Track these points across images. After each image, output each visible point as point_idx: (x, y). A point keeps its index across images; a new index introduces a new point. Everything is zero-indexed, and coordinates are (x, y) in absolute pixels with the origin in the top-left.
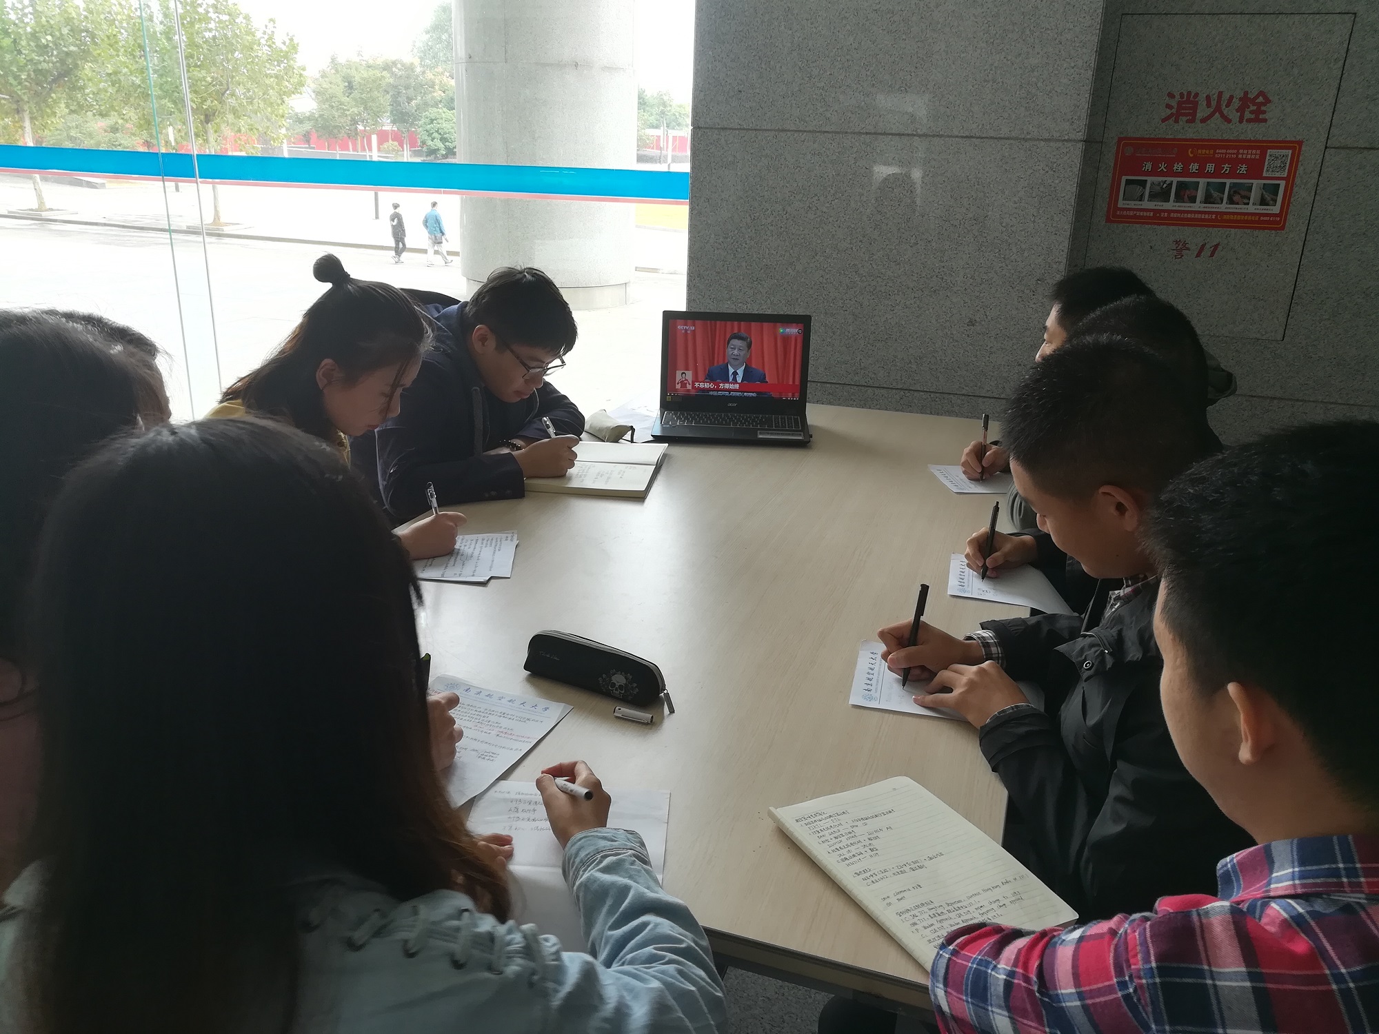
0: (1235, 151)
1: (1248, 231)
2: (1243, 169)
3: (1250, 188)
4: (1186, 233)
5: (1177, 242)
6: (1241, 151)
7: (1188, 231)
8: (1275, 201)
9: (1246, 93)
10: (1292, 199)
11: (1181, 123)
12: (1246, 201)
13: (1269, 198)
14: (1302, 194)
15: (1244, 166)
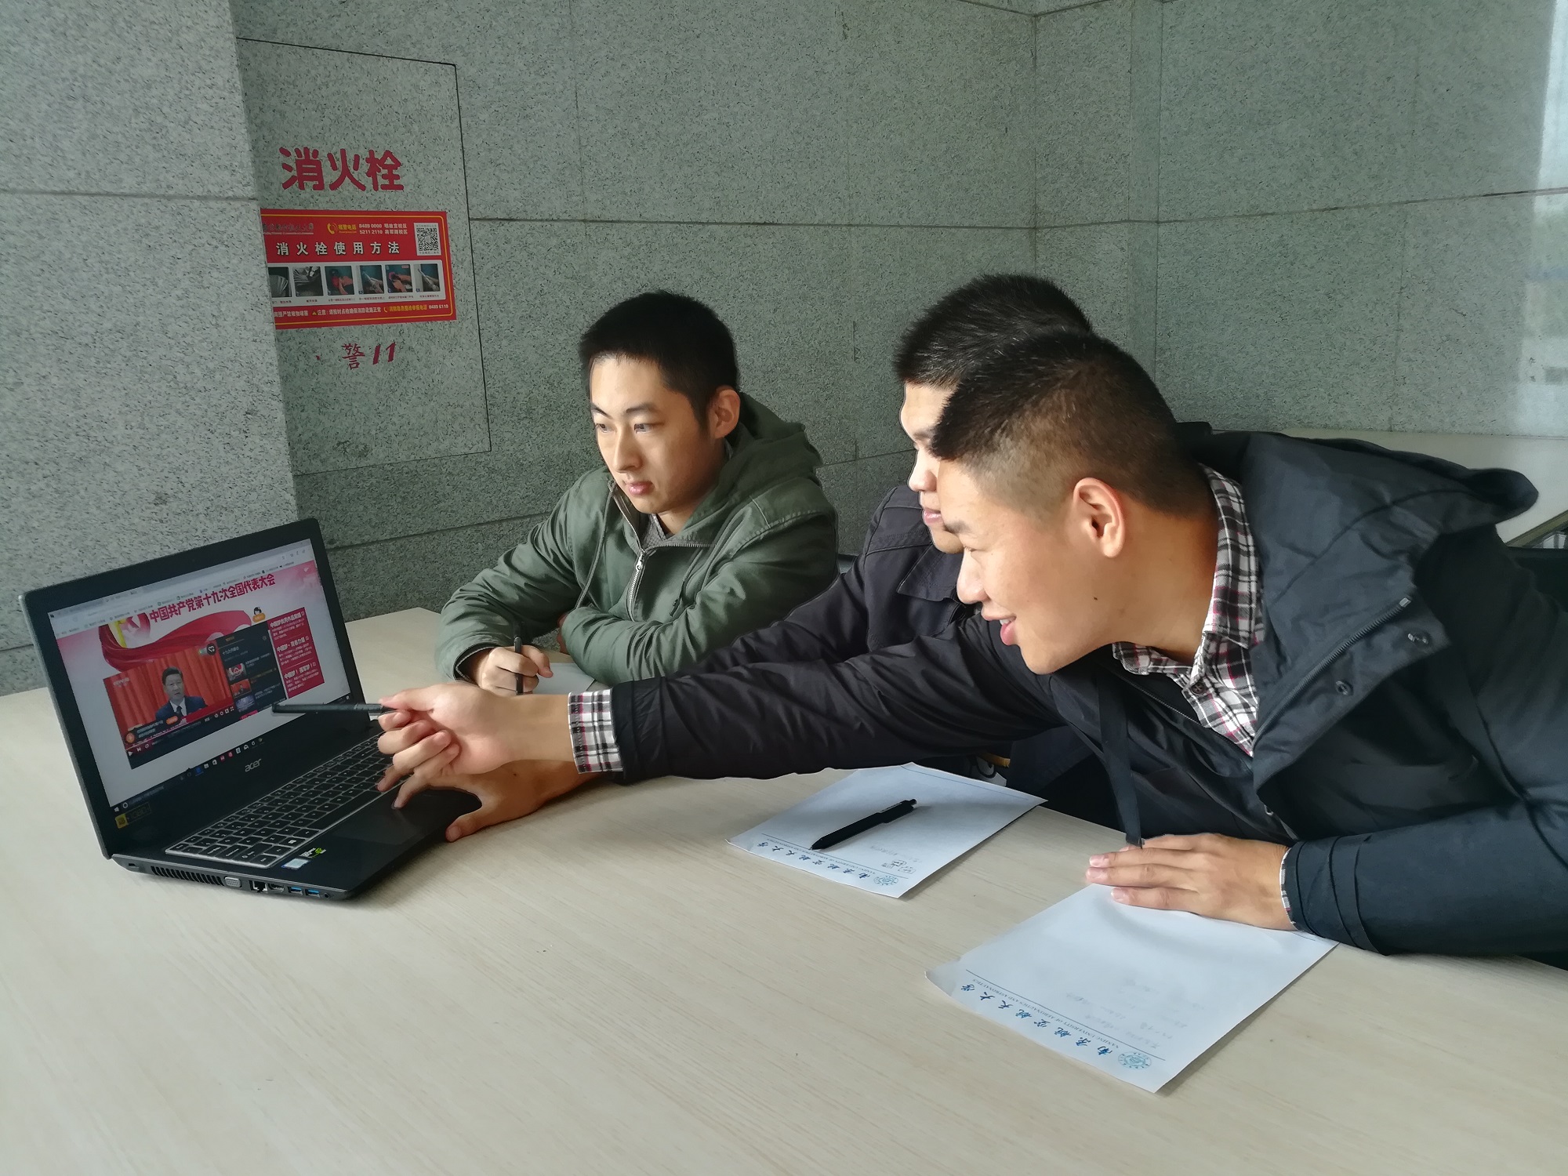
0: (380, 226)
1: (421, 324)
2: (394, 248)
3: (408, 272)
4: (354, 334)
5: (347, 347)
6: (386, 225)
7: (356, 330)
8: (438, 284)
9: (371, 153)
10: (454, 281)
11: (308, 190)
12: (408, 287)
13: (431, 282)
14: (462, 275)
15: (394, 244)
